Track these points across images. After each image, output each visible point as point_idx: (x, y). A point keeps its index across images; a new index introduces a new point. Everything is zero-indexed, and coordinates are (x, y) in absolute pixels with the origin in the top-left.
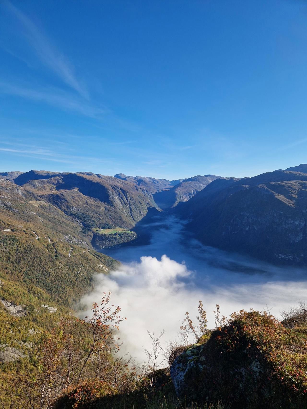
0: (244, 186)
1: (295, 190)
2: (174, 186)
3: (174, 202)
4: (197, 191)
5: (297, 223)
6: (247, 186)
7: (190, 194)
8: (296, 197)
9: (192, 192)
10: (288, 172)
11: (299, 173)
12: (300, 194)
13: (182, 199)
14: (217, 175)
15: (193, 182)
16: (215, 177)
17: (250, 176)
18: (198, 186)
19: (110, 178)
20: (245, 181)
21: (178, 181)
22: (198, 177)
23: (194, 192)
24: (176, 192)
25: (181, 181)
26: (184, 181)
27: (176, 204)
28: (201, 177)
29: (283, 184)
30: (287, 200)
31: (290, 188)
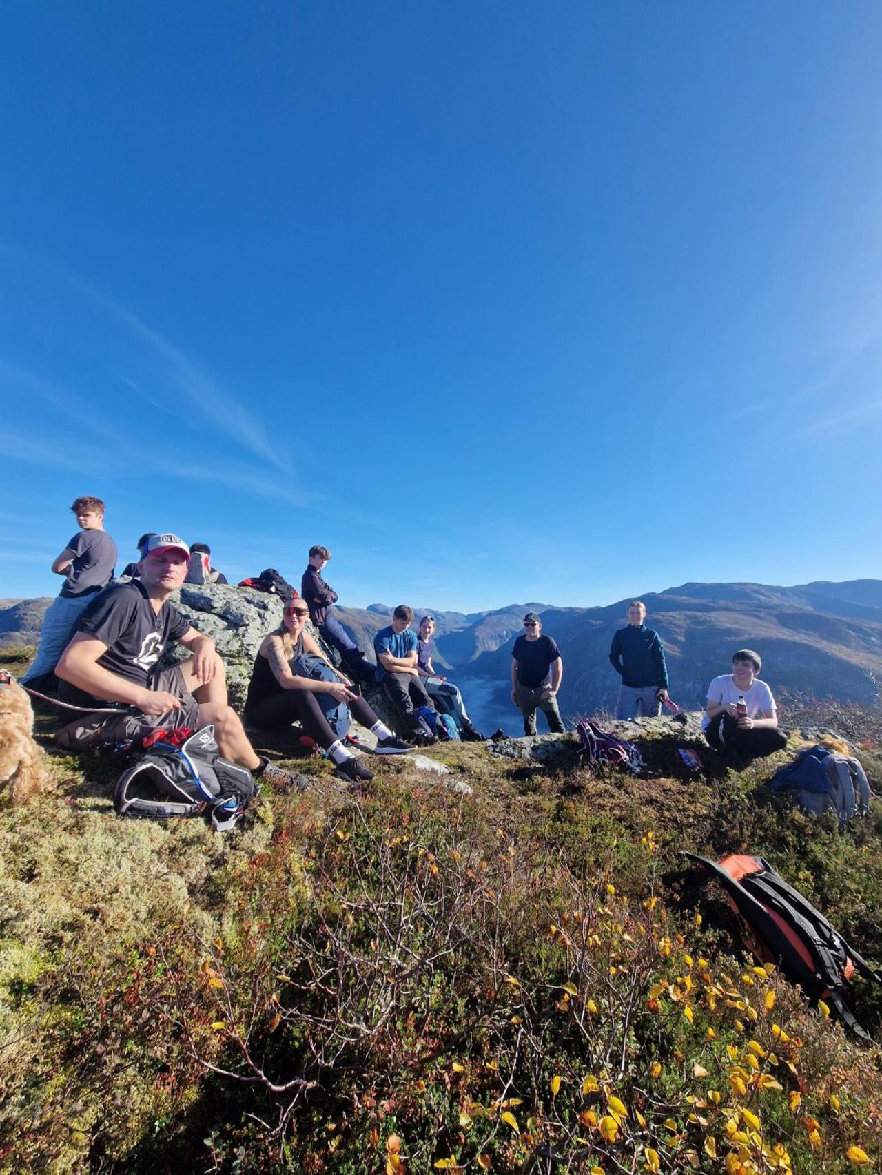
0: (594, 622)
1: (679, 627)
2: (471, 624)
3: (473, 652)
4: (512, 632)
5: (689, 686)
6: (598, 622)
7: (500, 637)
8: (683, 639)
9: (505, 633)
10: (666, 597)
11: (684, 598)
12: (690, 634)
13: (486, 645)
14: (545, 603)
15: (505, 617)
16: (543, 606)
17: (604, 604)
18: (514, 622)
19: (360, 612)
20: (595, 612)
21: (480, 614)
22: (515, 606)
23: (507, 634)
24: (476, 634)
25: (484, 615)
26: (490, 614)
27: (477, 654)
28: (518, 606)
29: (660, 617)
30: (669, 645)
31: (671, 623)
